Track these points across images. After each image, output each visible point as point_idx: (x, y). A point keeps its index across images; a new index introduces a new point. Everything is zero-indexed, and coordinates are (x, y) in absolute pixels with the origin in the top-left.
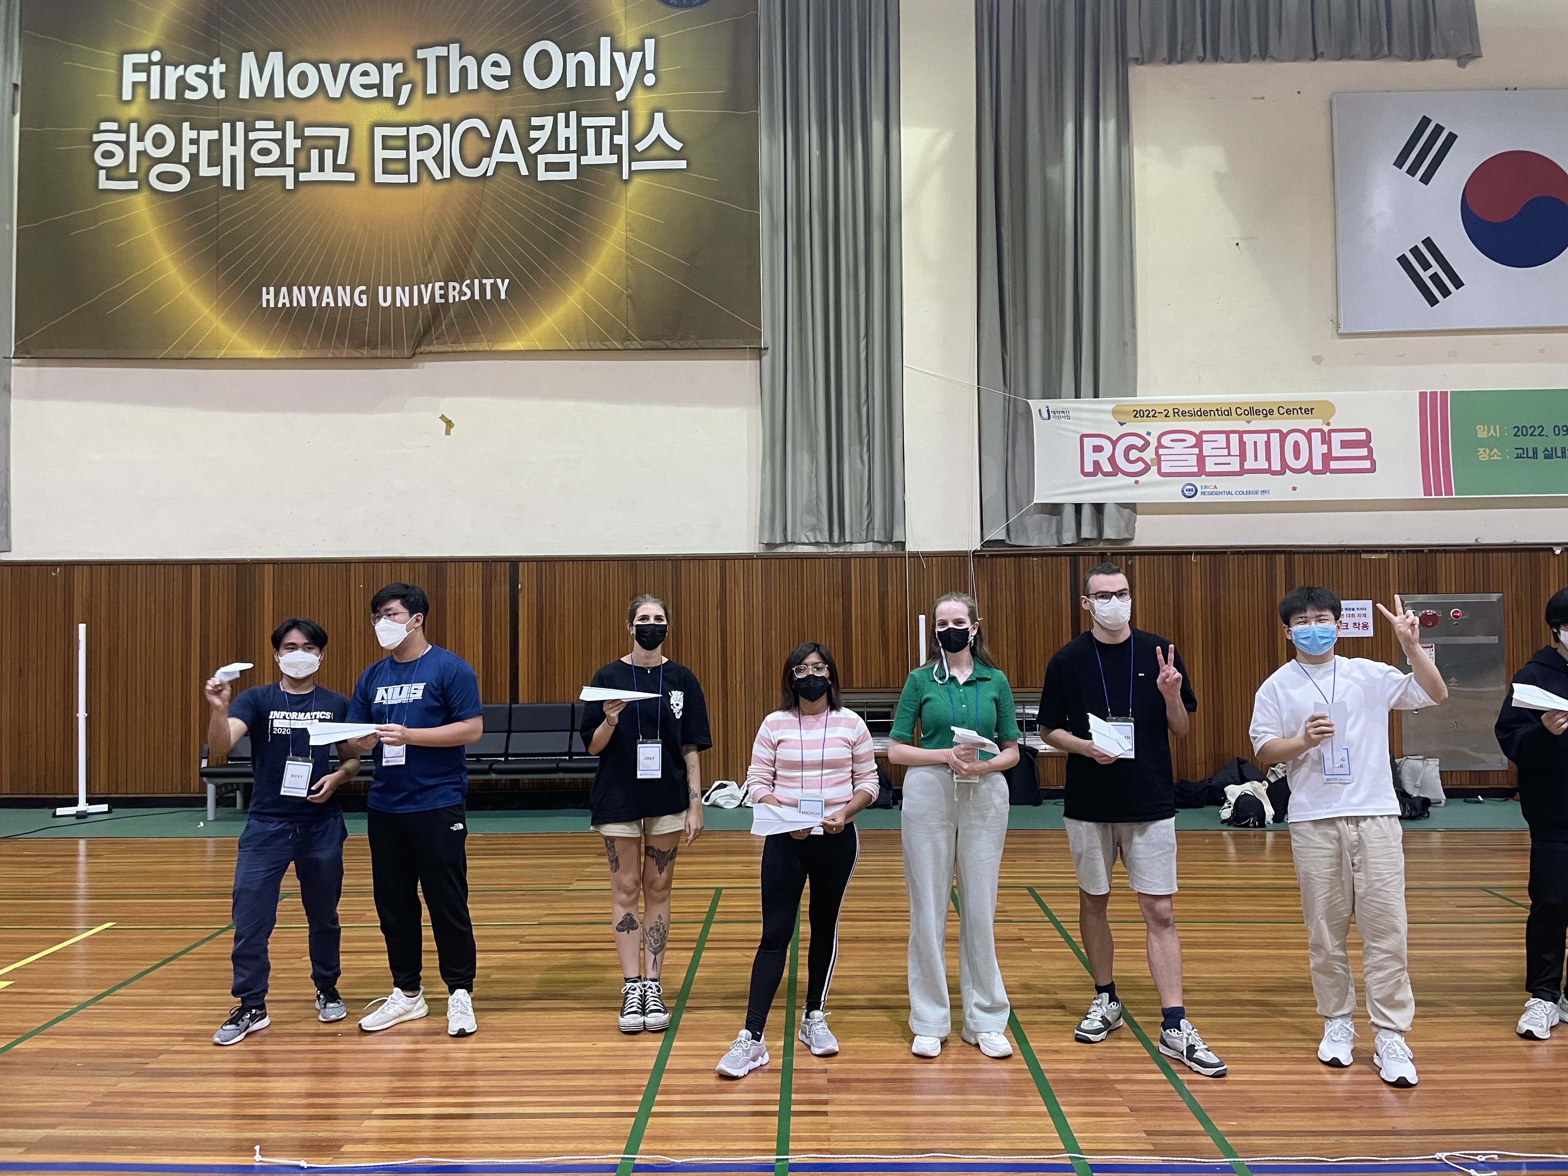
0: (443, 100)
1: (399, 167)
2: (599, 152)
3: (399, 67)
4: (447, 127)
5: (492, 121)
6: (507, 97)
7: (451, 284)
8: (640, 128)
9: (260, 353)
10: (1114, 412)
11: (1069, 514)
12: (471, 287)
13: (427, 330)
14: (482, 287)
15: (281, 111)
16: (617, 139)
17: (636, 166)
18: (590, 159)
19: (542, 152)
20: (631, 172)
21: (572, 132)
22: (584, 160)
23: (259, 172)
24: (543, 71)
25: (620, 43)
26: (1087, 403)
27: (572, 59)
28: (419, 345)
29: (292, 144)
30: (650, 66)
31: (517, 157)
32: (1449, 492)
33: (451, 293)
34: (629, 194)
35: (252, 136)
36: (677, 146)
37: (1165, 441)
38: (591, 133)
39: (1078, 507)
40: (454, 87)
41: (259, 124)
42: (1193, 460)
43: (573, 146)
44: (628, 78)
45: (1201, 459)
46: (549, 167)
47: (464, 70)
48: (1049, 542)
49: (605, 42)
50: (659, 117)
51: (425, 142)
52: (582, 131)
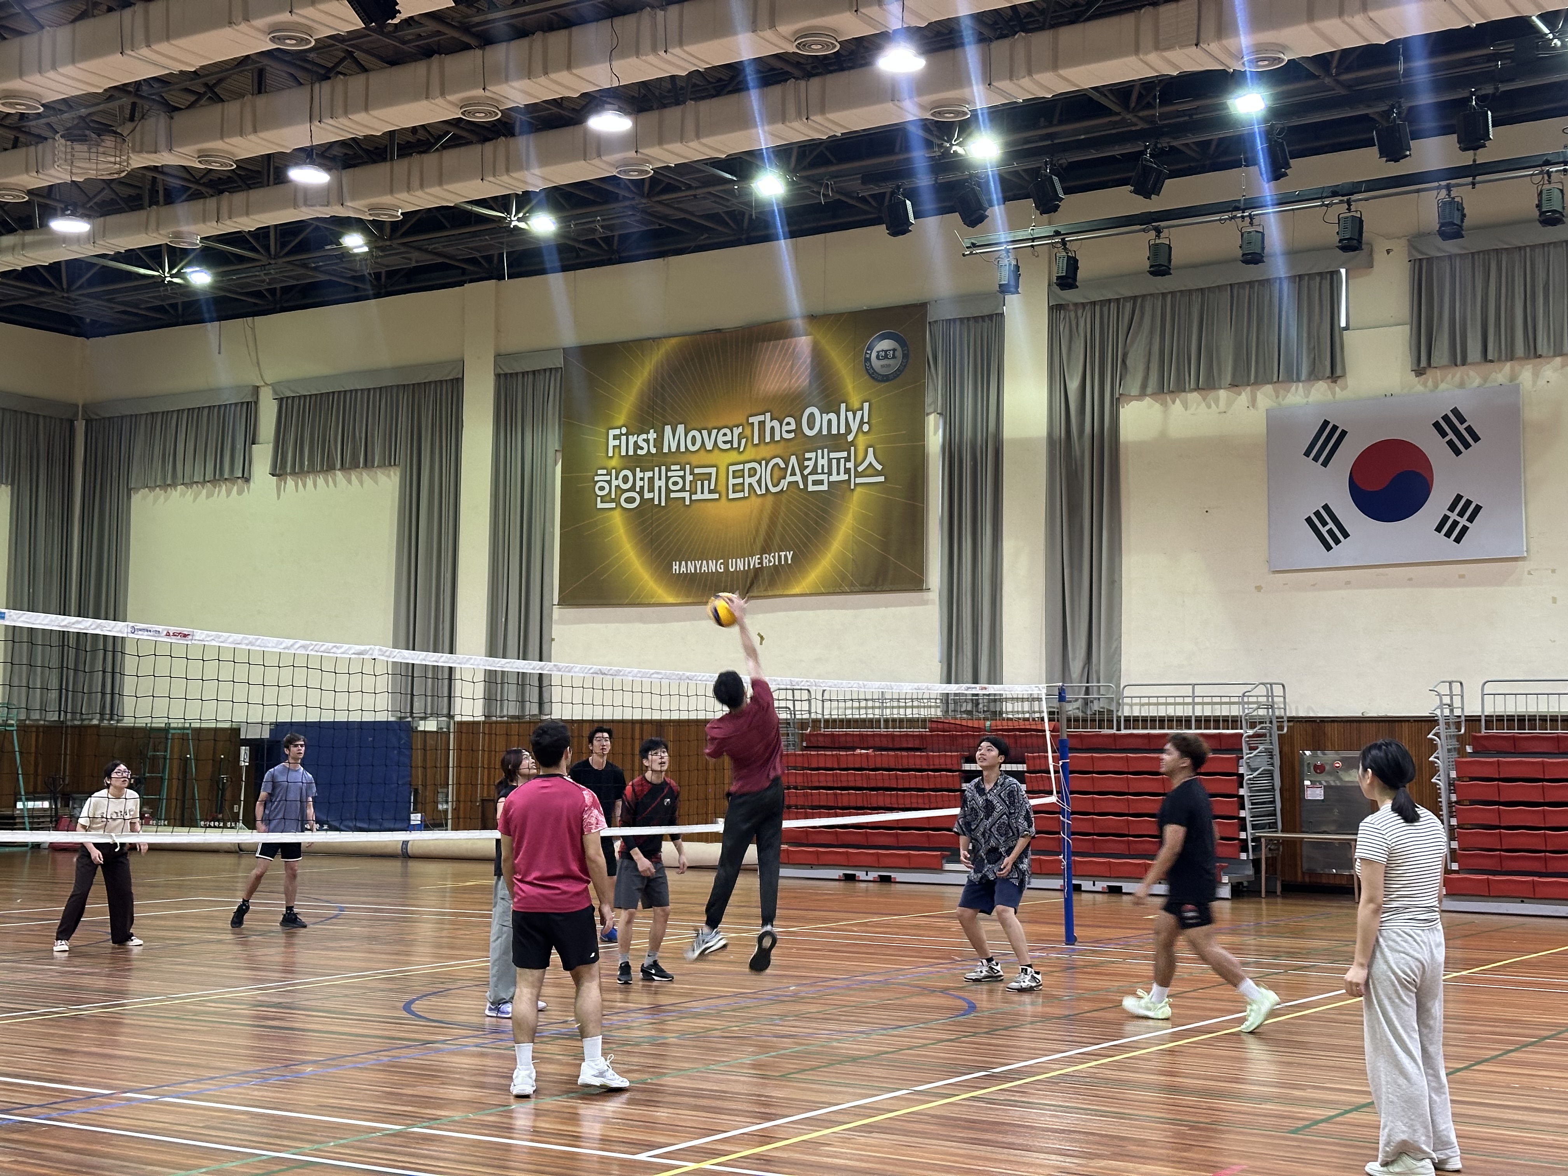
0: (762, 446)
1: (739, 488)
2: (838, 474)
3: (740, 429)
4: (763, 462)
5: (787, 458)
6: (795, 442)
7: (764, 556)
8: (860, 459)
9: (671, 600)
12: (774, 557)
13: (752, 584)
14: (780, 557)
15: (683, 459)
16: (849, 465)
17: (858, 480)
18: (834, 478)
19: (809, 474)
20: (855, 484)
21: (825, 462)
22: (832, 479)
23: (673, 495)
24: (811, 426)
25: (850, 407)
27: (826, 417)
29: (689, 478)
30: (866, 420)
31: (798, 478)
33: (765, 561)
34: (855, 498)
35: (670, 474)
36: (879, 467)
38: (834, 462)
40: (768, 440)
41: (673, 467)
43: (826, 471)
44: (854, 427)
46: (815, 483)
47: (772, 428)
49: (843, 406)
50: (871, 450)
51: (752, 472)
52: (830, 460)
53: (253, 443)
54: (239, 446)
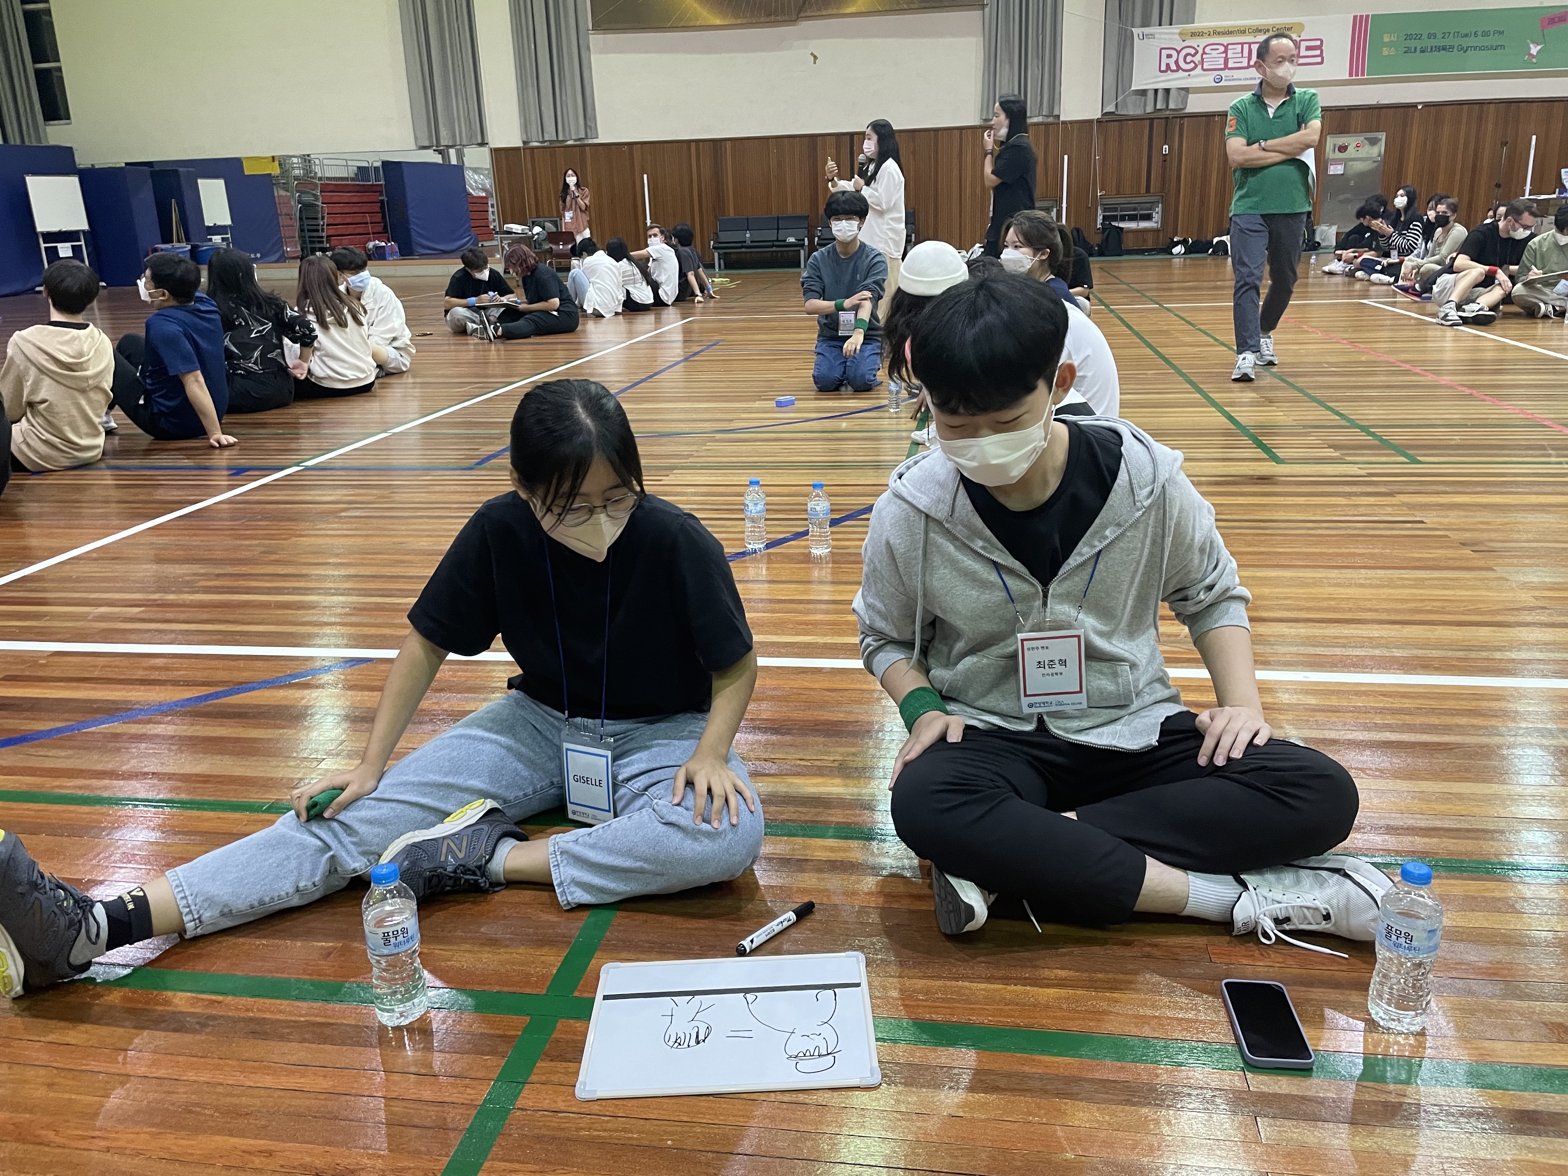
10: (1180, 34)
11: (1151, 95)
26: (1165, 29)
28: (799, 13)
32: (1363, 74)
37: (1207, 50)
39: (1156, 91)
42: (1222, 61)
45: (1226, 60)
48: (1139, 112)
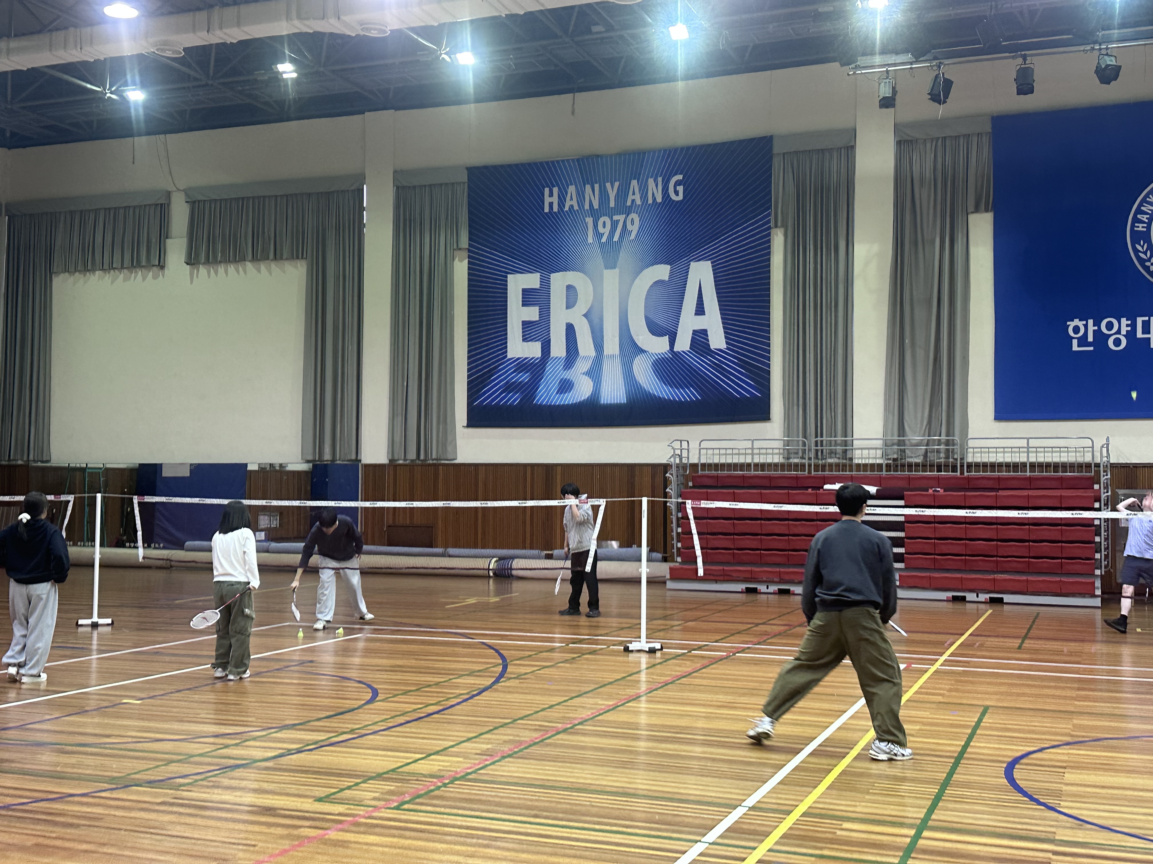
53: (167, 238)
54: (154, 240)
